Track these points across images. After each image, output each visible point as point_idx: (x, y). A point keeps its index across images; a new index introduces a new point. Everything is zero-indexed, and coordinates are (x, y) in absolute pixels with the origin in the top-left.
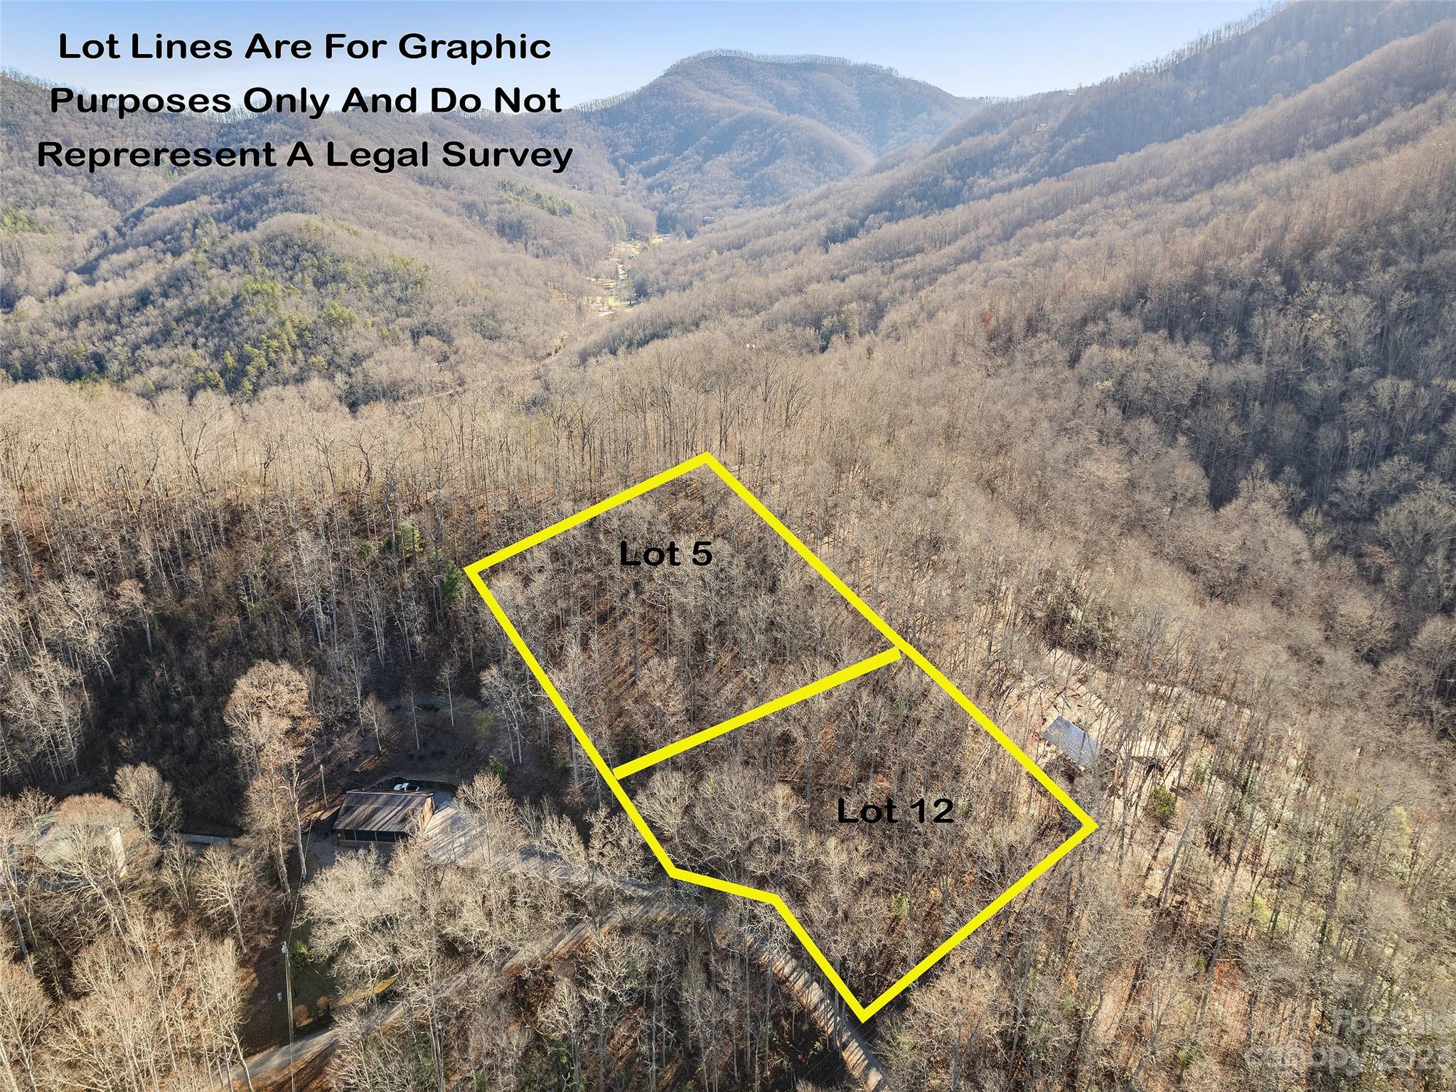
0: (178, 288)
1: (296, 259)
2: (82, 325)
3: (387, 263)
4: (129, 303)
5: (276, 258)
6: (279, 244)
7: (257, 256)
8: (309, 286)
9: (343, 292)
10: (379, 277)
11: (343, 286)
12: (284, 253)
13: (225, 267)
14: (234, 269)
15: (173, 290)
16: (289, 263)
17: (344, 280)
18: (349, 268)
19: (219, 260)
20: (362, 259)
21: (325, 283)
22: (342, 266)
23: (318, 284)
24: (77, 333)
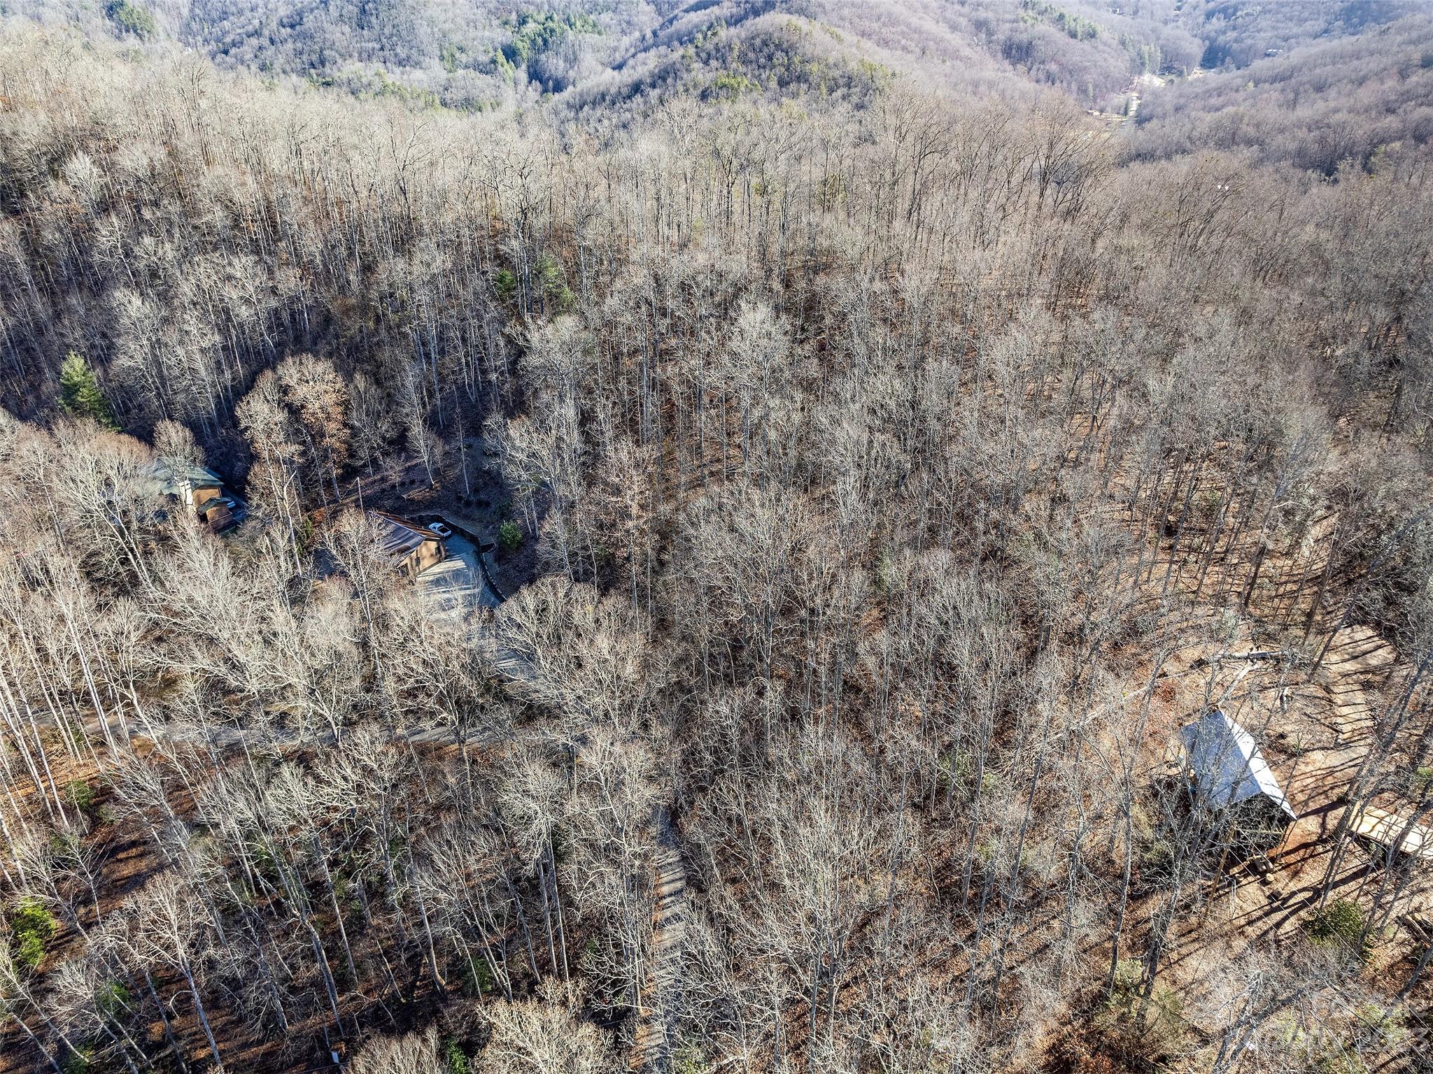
0: (664, 80)
1: (770, 58)
2: (586, 108)
3: (853, 66)
4: (625, 91)
5: (751, 55)
6: (758, 42)
7: (736, 53)
8: (773, 84)
9: (802, 93)
10: (841, 82)
11: (804, 86)
12: (761, 51)
13: (706, 63)
14: (713, 63)
15: (660, 81)
16: (762, 60)
17: (806, 81)
18: (815, 69)
19: (703, 55)
20: (831, 61)
21: (788, 83)
22: (808, 67)
23: (782, 83)
24: (581, 115)
